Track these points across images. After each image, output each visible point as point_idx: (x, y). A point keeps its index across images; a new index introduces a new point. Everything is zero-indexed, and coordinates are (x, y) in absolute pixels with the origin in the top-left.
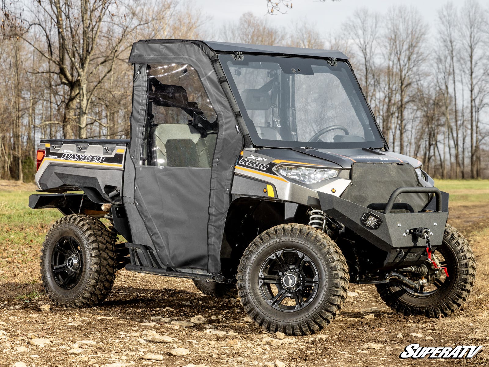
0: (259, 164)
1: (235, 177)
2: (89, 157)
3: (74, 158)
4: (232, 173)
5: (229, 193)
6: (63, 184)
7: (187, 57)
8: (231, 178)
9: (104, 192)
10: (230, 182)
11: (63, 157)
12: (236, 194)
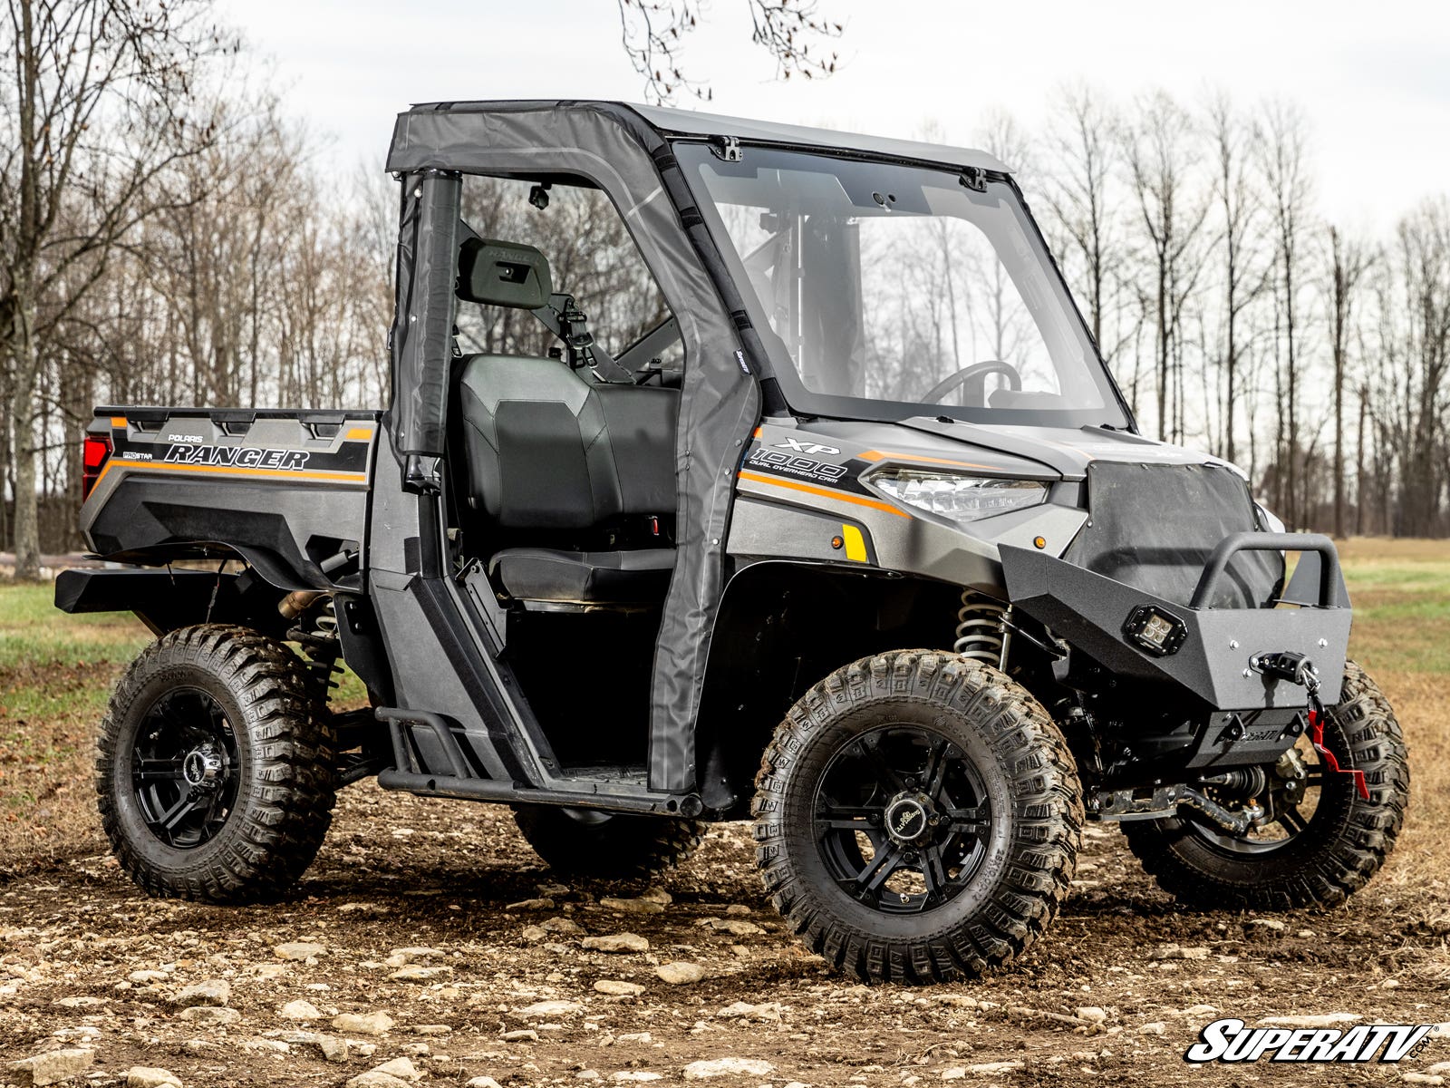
0: (815, 464)
1: (738, 502)
2: (257, 453)
3: (206, 458)
4: (728, 493)
5: (719, 551)
6: (168, 535)
7: (576, 150)
8: (725, 507)
9: (306, 557)
10: (723, 519)
11: (172, 456)
12: (743, 556)
